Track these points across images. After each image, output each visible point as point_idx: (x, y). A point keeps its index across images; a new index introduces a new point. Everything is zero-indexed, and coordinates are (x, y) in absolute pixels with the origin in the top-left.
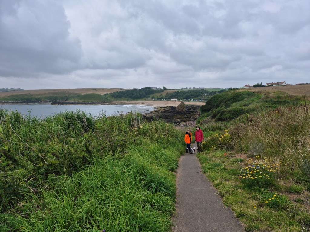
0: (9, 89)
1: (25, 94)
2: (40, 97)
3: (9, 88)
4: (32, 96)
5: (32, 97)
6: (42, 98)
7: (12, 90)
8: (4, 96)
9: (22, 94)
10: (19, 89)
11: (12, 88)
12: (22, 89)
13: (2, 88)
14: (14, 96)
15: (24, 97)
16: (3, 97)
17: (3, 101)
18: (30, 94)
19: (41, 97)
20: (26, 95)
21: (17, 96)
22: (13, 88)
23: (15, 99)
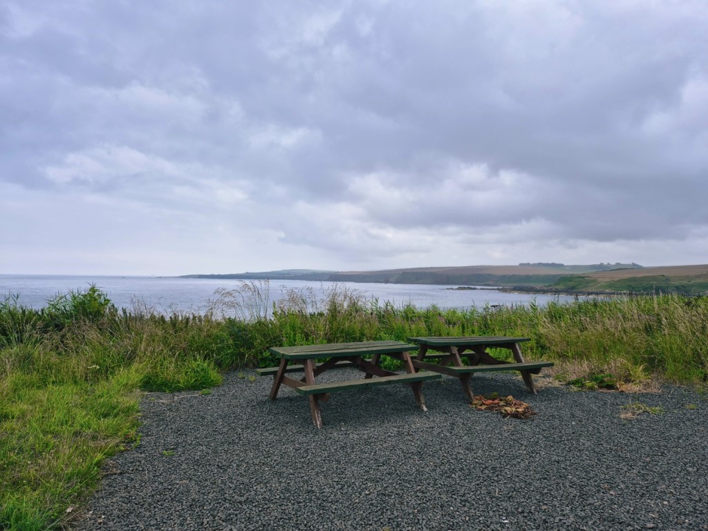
0: (613, 266)
1: (652, 276)
2: (686, 282)
3: (613, 263)
4: (667, 279)
5: (669, 282)
6: (692, 286)
7: (620, 268)
8: (608, 280)
9: (645, 277)
10: (634, 264)
11: (618, 264)
12: (639, 264)
13: (599, 263)
14: (630, 280)
15: (651, 283)
16: (606, 282)
17: (607, 291)
18: (663, 276)
19: (690, 283)
20: (654, 278)
21: (634, 279)
22: (621, 263)
23: (631, 286)
